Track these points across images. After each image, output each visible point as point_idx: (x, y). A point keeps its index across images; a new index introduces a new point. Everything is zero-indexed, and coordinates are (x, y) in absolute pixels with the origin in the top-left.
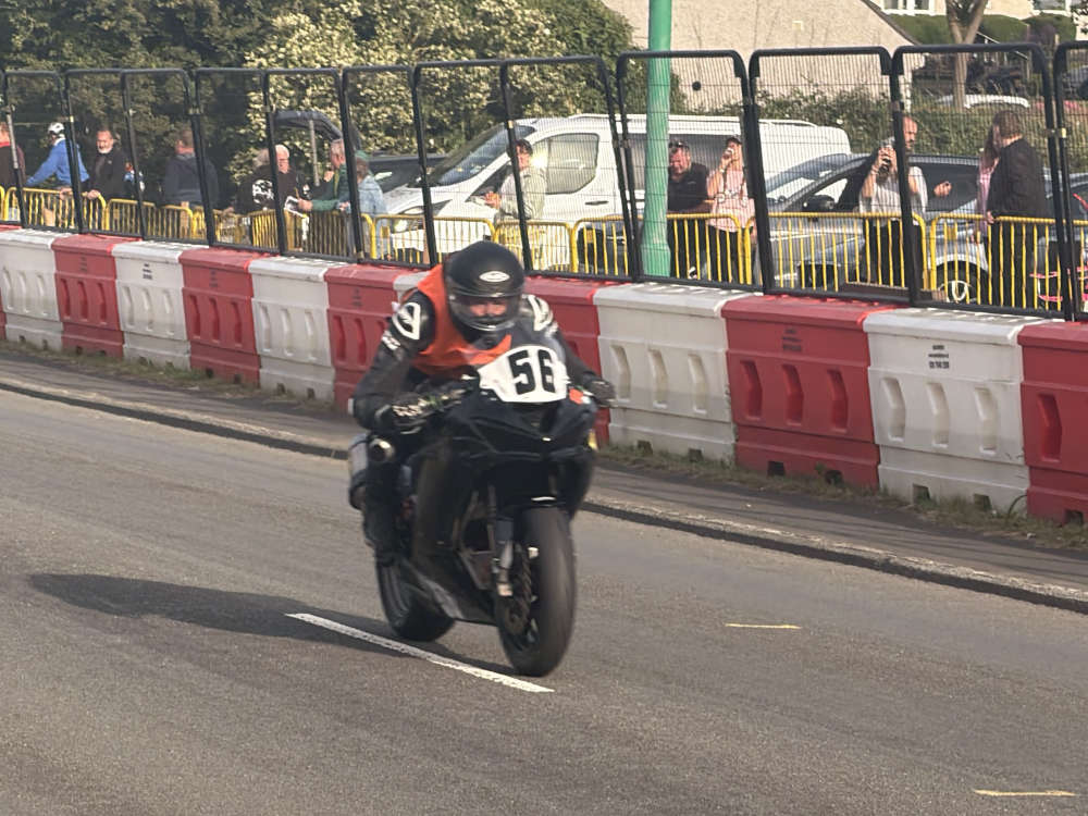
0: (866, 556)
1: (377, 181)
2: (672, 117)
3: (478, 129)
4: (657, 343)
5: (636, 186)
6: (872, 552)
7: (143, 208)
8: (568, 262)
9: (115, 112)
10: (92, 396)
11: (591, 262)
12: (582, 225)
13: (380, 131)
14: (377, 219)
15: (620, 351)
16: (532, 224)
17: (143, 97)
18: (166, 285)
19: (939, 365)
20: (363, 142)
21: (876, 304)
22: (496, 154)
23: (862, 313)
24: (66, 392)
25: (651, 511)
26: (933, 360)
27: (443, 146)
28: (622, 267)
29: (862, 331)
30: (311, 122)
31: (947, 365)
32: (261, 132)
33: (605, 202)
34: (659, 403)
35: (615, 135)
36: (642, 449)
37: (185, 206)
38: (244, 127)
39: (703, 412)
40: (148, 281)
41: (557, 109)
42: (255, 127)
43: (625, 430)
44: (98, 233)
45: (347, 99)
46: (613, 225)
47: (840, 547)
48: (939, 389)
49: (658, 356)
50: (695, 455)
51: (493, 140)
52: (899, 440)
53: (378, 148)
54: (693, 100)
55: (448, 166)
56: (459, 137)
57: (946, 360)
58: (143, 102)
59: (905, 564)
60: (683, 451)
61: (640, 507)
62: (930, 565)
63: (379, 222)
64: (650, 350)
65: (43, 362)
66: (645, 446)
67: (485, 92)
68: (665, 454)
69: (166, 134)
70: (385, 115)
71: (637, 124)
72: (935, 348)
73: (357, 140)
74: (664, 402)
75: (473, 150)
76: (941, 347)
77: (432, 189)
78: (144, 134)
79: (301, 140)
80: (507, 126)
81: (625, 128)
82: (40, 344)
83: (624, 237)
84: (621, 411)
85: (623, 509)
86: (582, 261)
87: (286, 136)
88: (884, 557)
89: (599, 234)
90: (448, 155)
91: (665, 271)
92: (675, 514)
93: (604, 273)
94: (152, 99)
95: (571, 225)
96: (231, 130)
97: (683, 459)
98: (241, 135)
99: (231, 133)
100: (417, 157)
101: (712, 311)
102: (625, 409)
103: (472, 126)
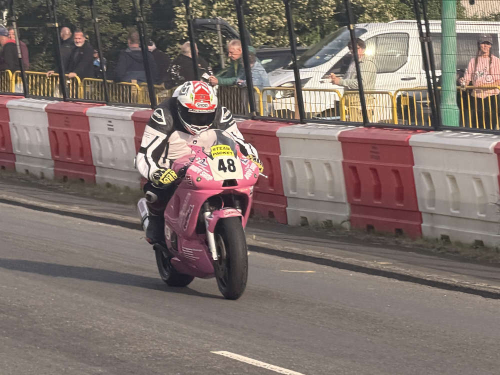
1: (263, 65)
2: (457, 22)
3: (329, 30)
4: (452, 171)
5: (436, 68)
7: (106, 84)
8: (391, 118)
9: (85, 20)
10: (75, 209)
11: (407, 118)
12: (399, 94)
13: (263, 32)
14: (264, 90)
15: (428, 176)
16: (367, 93)
17: (103, 10)
18: (124, 135)
20: (252, 39)
22: (341, 46)
24: (57, 207)
25: (451, 281)
27: (305, 42)
28: (427, 121)
30: (218, 26)
32: (184, 33)
33: (415, 78)
34: (455, 210)
35: (421, 33)
36: (444, 240)
37: (134, 82)
38: (172, 29)
39: (483, 216)
40: (111, 132)
41: (380, 17)
42: (180, 30)
43: (432, 228)
44: (76, 100)
45: (242, 11)
46: (421, 93)
49: (453, 179)
50: (479, 244)
51: (340, 37)
53: (263, 44)
54: (470, 10)
55: (308, 54)
56: (316, 36)
58: (104, 13)
60: (471, 241)
61: (443, 278)
63: (265, 92)
64: (448, 175)
65: (41, 187)
66: (446, 238)
67: (332, 6)
68: (459, 244)
69: (120, 35)
70: (267, 22)
71: (435, 27)
73: (249, 38)
74: (457, 209)
75: (326, 44)
77: (300, 70)
78: (105, 35)
79: (211, 38)
80: (349, 28)
81: (427, 29)
82: (39, 175)
83: (428, 101)
84: (430, 215)
85: (433, 280)
86: (400, 117)
87: (200, 35)
89: (411, 99)
90: (309, 48)
91: (455, 123)
92: (467, 283)
93: (415, 124)
94: (109, 11)
95: (393, 93)
96: (164, 31)
97: (472, 247)
98: (170, 35)
99: (163, 34)
100: (289, 48)
101: (488, 149)
102: (432, 214)
103: (325, 29)
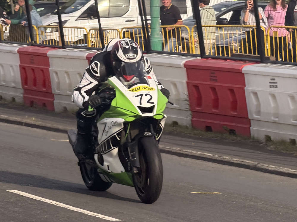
0: (247, 164)
6: (249, 163)
12: (124, 30)
14: (39, 28)
19: (274, 87)
21: (247, 62)
23: (241, 66)
26: (271, 84)
29: (241, 73)
31: (277, 87)
33: (133, 21)
47: (237, 161)
48: (273, 96)
50: (175, 124)
52: (259, 117)
55: (67, 5)
57: (276, 84)
59: (262, 167)
60: (170, 122)
62: (273, 167)
72: (272, 79)
76: (274, 79)
77: (62, 15)
83: (142, 35)
88: (254, 164)
89: (132, 33)
91: (160, 49)
95: (120, 30)
97: (170, 125)
101: (180, 65)
